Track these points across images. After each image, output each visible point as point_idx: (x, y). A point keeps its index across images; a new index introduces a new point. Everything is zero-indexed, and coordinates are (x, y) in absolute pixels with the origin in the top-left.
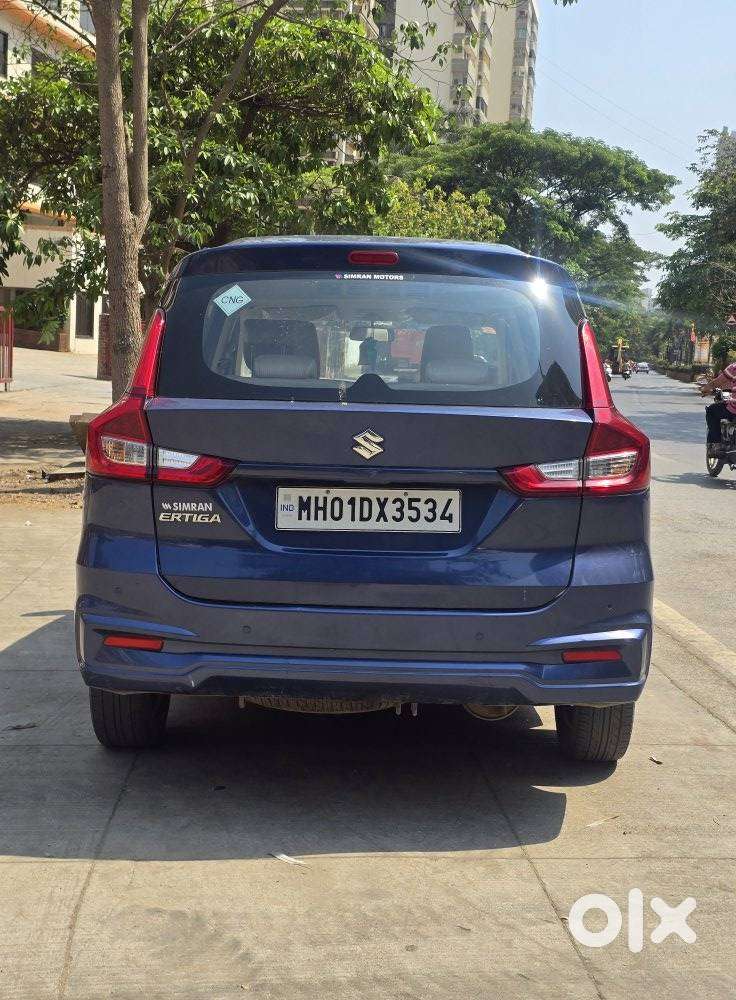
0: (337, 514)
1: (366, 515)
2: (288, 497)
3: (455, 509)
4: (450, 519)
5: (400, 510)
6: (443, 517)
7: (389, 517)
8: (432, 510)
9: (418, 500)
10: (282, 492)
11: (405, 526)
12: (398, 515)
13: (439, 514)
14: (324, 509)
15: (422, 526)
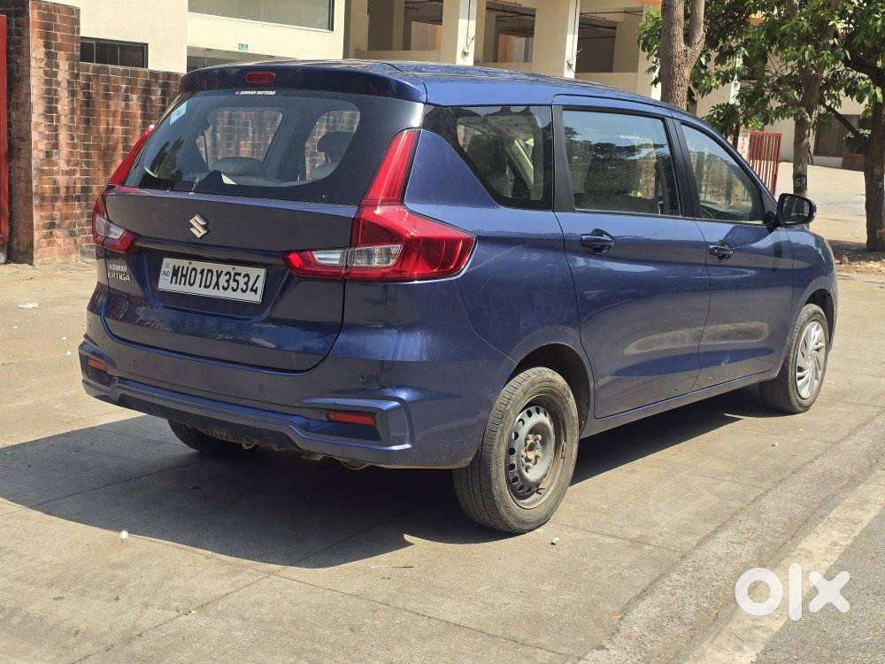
0: (192, 282)
1: (208, 284)
2: (167, 266)
3: (260, 285)
4: (255, 291)
5: (228, 281)
6: (252, 290)
7: (221, 287)
8: (246, 284)
9: (239, 274)
10: (166, 261)
11: (229, 294)
12: (226, 285)
13: (250, 287)
14: (185, 276)
15: (238, 296)
